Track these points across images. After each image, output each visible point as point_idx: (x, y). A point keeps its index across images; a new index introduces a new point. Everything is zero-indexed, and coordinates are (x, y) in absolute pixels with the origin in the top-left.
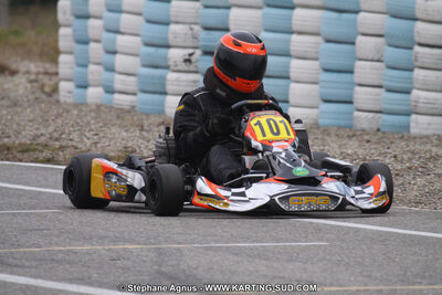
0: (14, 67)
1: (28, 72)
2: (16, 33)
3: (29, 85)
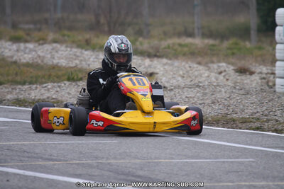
0: (253, 70)
1: (261, 73)
2: (260, 48)
3: (260, 81)
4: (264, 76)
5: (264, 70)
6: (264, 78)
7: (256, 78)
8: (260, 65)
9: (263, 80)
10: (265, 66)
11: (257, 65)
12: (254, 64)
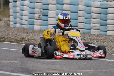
0: (2, 19)
1: (5, 20)
2: (4, 11)
3: (4, 23)
4: (6, 21)
5: (6, 19)
6: (6, 22)
7: (3, 22)
8: (4, 17)
9: (6, 23)
10: (6, 17)
11: (3, 17)
12: (2, 17)
